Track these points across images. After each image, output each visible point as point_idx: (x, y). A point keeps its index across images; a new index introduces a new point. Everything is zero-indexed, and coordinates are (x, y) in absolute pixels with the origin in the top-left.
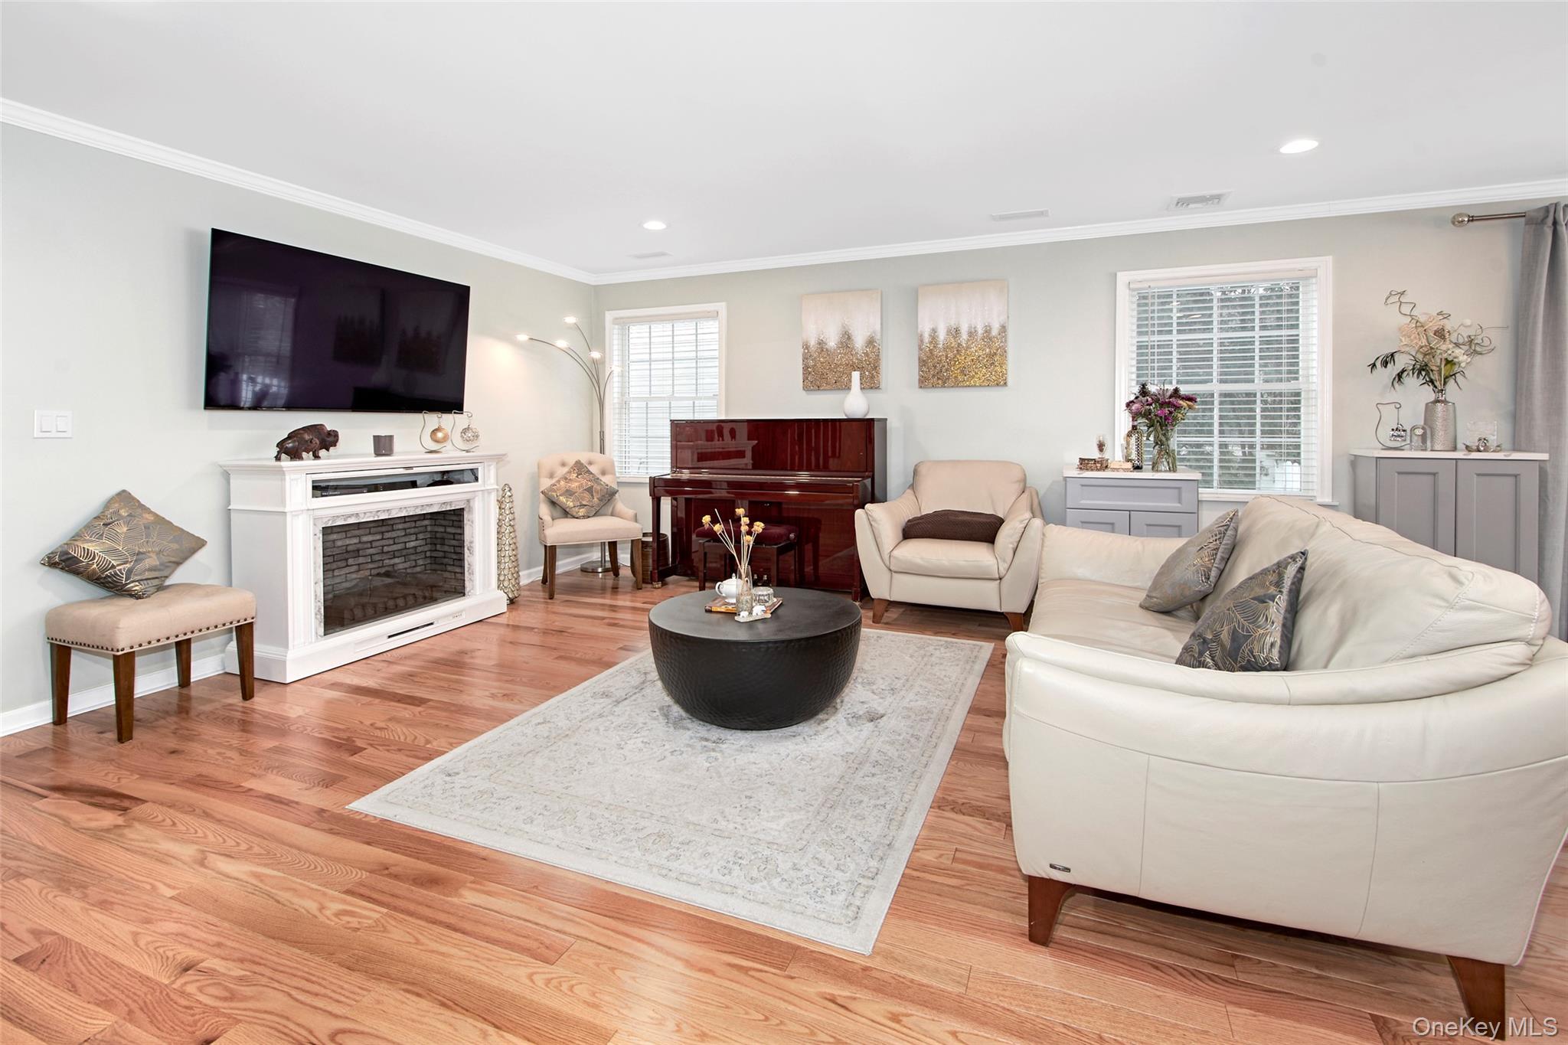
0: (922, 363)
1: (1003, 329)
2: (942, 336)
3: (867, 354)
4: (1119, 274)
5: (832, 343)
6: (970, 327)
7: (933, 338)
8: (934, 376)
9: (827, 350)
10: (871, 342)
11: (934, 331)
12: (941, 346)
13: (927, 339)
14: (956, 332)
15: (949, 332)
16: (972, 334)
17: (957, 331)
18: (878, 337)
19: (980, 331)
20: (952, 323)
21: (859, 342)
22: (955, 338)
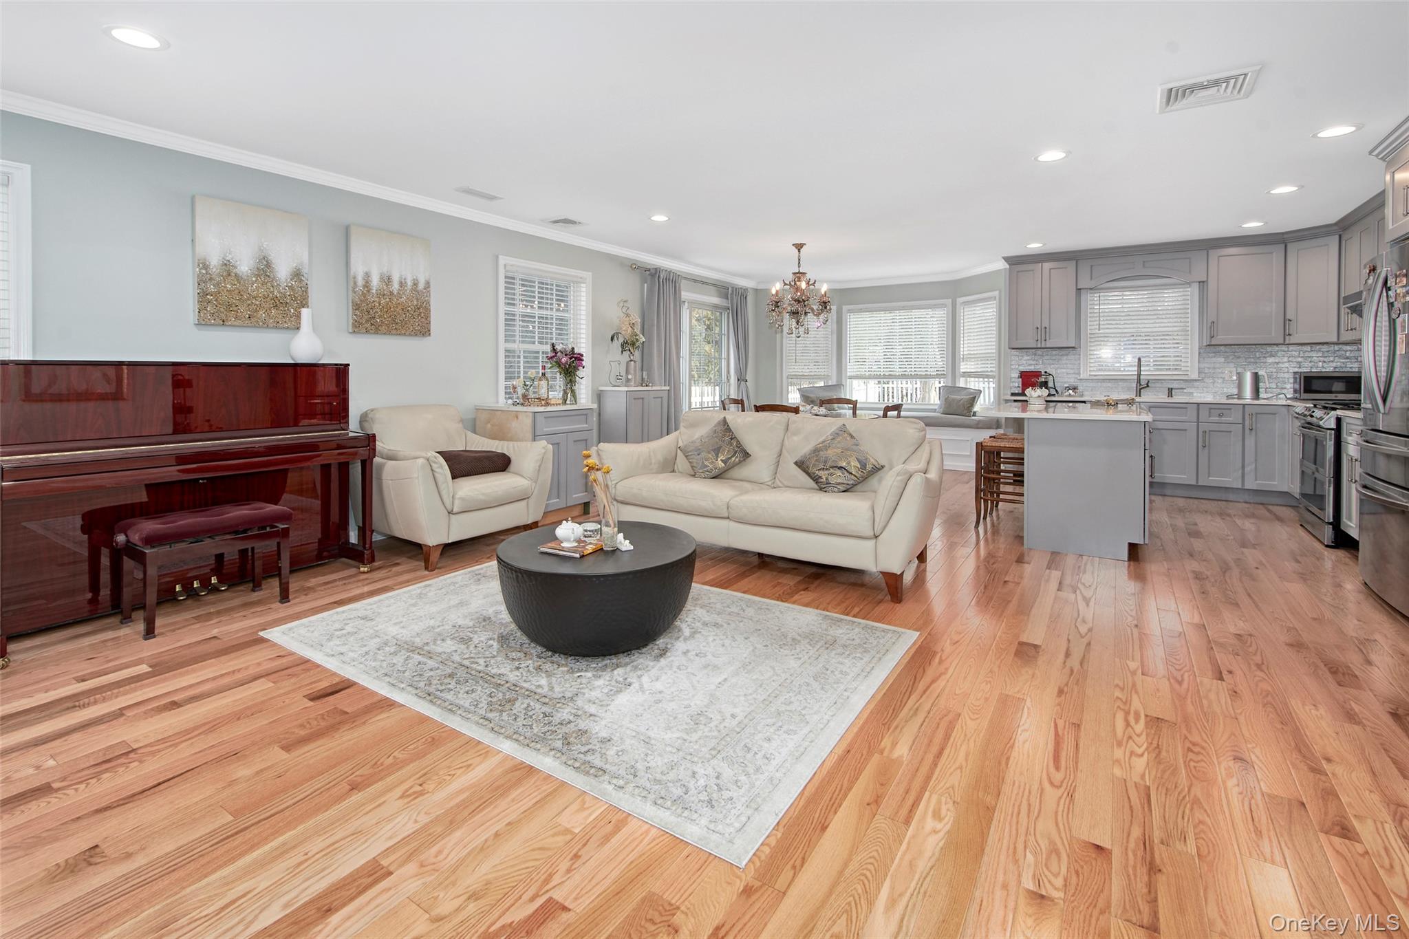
0: (356, 307)
1: (428, 285)
2: (375, 282)
3: (291, 288)
4: (500, 257)
5: (245, 267)
6: (401, 277)
7: (367, 282)
8: (367, 321)
9: (236, 275)
10: (297, 275)
11: (367, 275)
12: (374, 291)
13: (360, 282)
14: (387, 280)
15: (381, 279)
16: (402, 284)
17: (389, 278)
18: (305, 271)
19: (410, 283)
20: (385, 270)
21: (283, 272)
22: (387, 285)
